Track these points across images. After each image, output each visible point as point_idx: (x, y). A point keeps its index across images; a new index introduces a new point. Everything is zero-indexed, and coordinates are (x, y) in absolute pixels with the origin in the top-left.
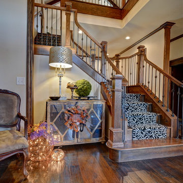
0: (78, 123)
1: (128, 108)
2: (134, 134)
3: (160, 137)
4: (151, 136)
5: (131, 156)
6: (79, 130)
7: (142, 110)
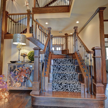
0: (23, 77)
1: (60, 69)
2: (53, 86)
3: (75, 91)
4: (67, 90)
5: (43, 102)
6: (23, 81)
7: (71, 70)
